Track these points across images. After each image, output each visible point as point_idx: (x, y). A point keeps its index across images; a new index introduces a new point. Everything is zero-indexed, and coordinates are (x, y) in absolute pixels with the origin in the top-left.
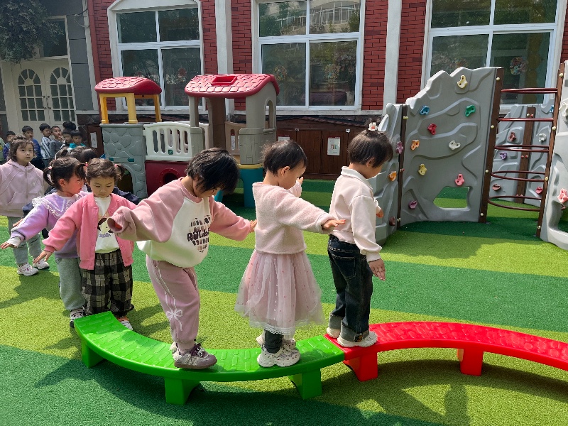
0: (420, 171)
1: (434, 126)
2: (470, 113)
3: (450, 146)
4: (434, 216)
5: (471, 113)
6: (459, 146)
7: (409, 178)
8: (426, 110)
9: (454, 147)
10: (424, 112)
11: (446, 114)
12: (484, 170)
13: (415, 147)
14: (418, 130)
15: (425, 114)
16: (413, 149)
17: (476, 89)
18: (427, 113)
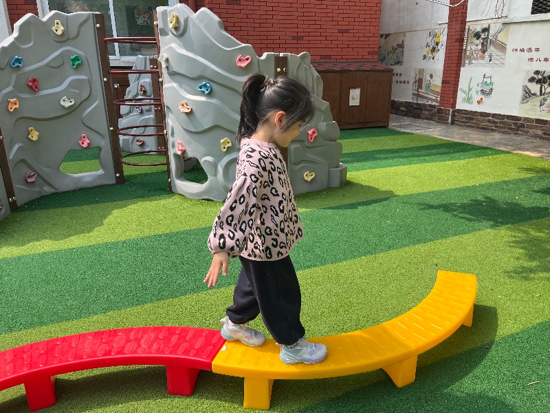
0: (30, 136)
1: (34, 81)
2: (76, 64)
3: (62, 103)
4: (64, 185)
5: (78, 64)
6: (73, 103)
7: (16, 147)
8: (19, 61)
9: (67, 104)
11: (47, 65)
12: (109, 129)
13: (13, 108)
14: (13, 87)
15: (18, 66)
16: (12, 110)
17: (77, 37)
18: (21, 65)
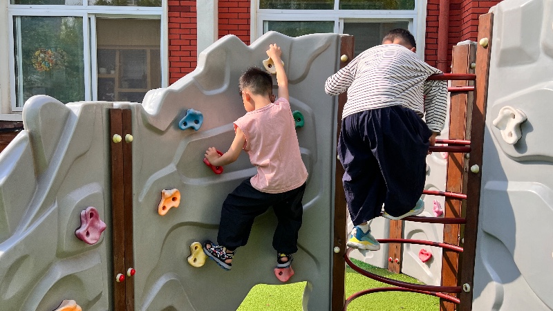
0: (191, 260)
7: (162, 282)
8: (195, 118)
10: (191, 124)
12: (331, 249)
13: (168, 208)
14: (177, 166)
15: (192, 128)
16: (163, 213)
17: (303, 78)
18: (197, 126)
